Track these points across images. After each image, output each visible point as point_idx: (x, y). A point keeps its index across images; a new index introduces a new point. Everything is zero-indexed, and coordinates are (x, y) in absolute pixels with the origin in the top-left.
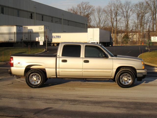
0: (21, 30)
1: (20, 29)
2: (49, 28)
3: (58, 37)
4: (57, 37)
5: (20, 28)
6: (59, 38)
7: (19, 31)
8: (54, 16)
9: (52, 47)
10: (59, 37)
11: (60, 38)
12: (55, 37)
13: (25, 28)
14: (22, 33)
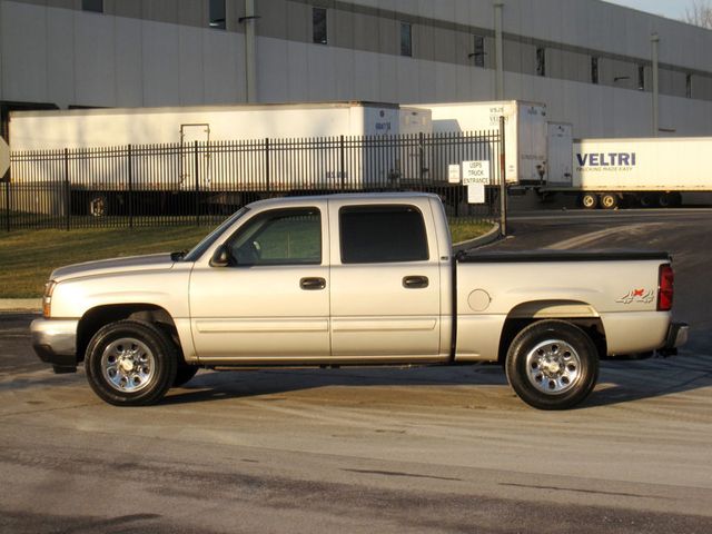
0: (389, 128)
1: (382, 121)
2: (544, 114)
3: (624, 159)
4: (616, 158)
5: (382, 114)
6: (627, 163)
7: (381, 132)
8: (606, 49)
9: (590, 213)
10: (630, 161)
11: (634, 163)
12: (607, 159)
13: (414, 114)
14: (395, 142)
